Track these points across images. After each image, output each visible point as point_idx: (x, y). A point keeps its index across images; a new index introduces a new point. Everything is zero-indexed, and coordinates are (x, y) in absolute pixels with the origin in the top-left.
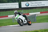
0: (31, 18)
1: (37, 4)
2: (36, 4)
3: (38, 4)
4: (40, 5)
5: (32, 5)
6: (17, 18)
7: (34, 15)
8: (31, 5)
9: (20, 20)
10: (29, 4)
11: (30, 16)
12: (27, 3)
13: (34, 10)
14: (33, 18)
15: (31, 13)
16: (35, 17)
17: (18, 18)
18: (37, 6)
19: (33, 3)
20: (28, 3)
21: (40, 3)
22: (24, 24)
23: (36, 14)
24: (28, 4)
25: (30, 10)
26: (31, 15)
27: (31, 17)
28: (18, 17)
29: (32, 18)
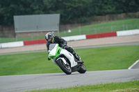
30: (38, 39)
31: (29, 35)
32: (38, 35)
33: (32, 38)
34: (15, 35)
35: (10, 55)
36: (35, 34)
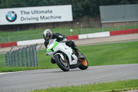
0: (22, 54)
1: (38, 16)
2: (36, 15)
3: (42, 15)
4: (47, 18)
5: (25, 19)
6: (52, 50)
7: (31, 46)
8: (22, 19)
9: (62, 56)
10: (16, 15)
11: (20, 49)
12: (9, 12)
13: (31, 31)
14: (28, 54)
15: (24, 40)
16: (33, 51)
17: (55, 50)
18: (41, 21)
19: (28, 13)
20: (13, 12)
21: (46, 12)
22: (70, 66)
23: (37, 45)
24: (13, 15)
25: (19, 32)
26: (22, 48)
27: (22, 52)
28: (55, 46)
29: (25, 55)
30: (124, 29)
31: (115, 25)
32: (124, 25)
33: (118, 28)
34: (101, 25)
35: (96, 46)
36: (121, 25)
